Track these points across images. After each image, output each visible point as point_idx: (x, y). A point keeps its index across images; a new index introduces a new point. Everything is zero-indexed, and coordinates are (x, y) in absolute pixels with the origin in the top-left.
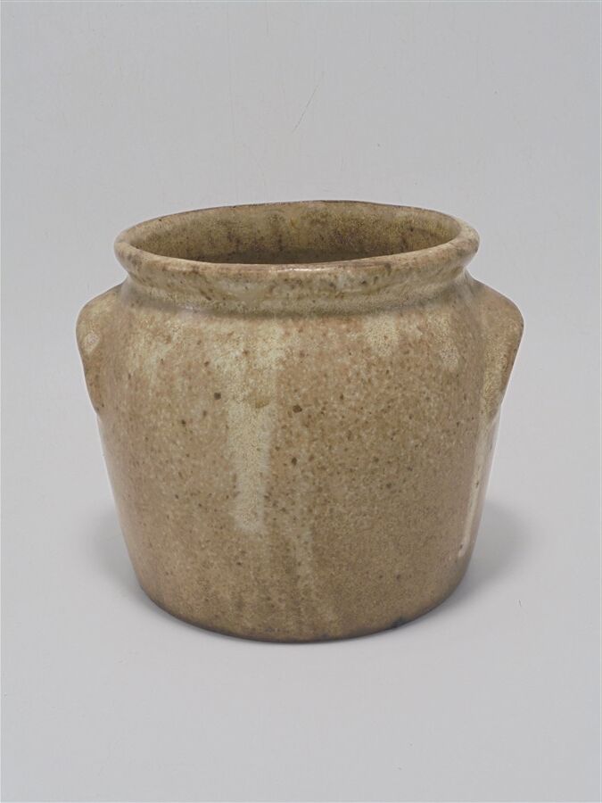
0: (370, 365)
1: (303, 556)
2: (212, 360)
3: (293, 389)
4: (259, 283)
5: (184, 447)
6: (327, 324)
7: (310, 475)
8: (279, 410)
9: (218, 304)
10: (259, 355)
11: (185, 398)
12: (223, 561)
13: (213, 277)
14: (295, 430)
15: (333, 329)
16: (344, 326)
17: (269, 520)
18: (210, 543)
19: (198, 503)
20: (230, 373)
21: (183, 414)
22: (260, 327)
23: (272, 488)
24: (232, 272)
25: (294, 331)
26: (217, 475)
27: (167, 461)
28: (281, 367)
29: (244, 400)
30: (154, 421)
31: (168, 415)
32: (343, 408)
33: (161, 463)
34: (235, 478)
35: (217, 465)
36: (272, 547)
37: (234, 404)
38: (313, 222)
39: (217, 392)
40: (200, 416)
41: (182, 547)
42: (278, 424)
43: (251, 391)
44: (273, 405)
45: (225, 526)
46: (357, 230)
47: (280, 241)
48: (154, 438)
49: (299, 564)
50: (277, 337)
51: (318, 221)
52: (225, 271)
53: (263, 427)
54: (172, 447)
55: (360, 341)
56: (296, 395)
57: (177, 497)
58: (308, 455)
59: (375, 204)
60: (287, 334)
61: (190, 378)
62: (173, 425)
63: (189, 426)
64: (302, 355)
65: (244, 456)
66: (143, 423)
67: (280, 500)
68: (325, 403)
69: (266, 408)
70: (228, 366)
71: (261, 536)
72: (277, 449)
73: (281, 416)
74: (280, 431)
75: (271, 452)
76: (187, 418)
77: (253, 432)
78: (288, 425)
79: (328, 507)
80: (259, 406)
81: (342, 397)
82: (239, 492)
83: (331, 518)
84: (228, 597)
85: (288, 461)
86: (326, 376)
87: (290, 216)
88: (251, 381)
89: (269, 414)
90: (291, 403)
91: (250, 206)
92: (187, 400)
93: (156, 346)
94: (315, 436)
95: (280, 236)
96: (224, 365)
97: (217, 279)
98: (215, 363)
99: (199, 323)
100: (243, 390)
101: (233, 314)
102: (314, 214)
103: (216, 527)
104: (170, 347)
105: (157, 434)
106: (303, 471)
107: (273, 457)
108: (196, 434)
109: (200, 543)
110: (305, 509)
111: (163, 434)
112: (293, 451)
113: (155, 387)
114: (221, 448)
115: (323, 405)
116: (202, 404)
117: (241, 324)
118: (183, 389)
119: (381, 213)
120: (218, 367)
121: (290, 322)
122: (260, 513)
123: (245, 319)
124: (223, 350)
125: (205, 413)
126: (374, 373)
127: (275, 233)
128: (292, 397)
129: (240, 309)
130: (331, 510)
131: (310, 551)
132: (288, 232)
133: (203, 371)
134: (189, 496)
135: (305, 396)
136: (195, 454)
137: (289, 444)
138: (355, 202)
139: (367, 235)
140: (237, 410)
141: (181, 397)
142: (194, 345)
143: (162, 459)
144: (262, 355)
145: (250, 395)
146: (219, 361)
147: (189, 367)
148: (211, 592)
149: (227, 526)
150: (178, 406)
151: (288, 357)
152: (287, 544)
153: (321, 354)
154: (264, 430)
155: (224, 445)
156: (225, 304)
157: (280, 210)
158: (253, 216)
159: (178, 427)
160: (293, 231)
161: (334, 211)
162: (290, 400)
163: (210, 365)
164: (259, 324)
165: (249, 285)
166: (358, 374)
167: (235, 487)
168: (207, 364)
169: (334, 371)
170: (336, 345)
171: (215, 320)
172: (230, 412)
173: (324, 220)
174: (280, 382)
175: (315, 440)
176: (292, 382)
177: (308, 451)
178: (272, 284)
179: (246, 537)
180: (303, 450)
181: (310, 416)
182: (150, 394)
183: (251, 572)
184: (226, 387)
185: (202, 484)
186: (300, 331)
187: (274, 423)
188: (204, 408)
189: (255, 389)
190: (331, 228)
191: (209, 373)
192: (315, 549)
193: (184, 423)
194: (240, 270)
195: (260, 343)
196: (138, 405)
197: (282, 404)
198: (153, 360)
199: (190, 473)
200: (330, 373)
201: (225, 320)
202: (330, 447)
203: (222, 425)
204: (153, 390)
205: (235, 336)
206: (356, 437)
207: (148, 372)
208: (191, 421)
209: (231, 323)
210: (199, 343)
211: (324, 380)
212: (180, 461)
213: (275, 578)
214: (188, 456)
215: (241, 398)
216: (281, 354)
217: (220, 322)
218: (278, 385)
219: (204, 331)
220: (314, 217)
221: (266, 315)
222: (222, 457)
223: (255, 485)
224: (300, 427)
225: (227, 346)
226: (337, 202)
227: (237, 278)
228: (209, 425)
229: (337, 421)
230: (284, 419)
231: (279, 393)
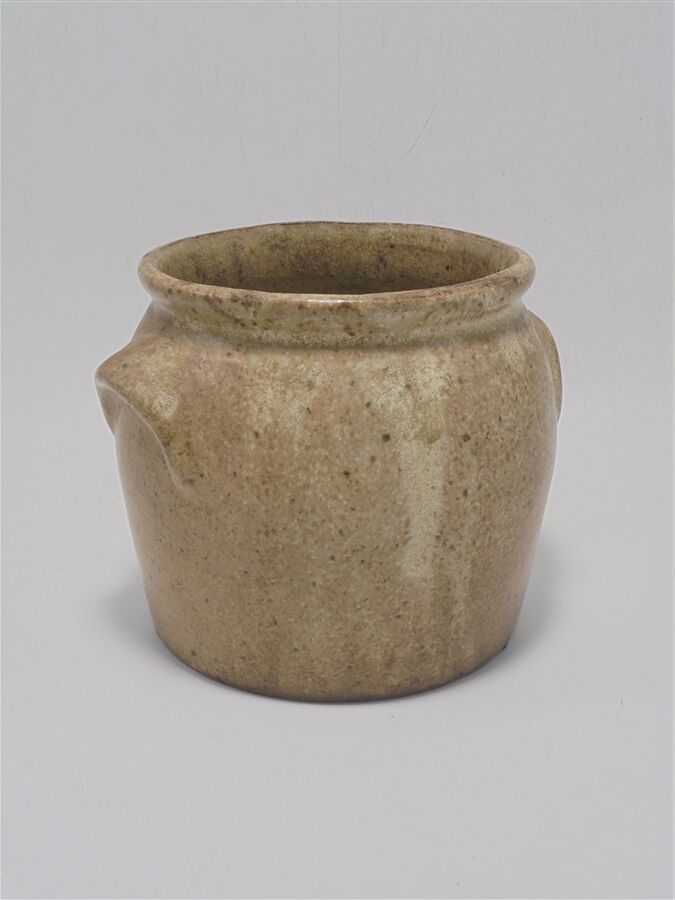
0: (514, 382)
1: (460, 592)
2: (374, 400)
3: (460, 417)
4: (418, 310)
5: (348, 500)
6: (472, 346)
7: (478, 504)
8: (450, 442)
9: (362, 338)
10: (421, 387)
11: (347, 446)
12: (381, 618)
13: (368, 309)
14: (465, 460)
15: (479, 351)
16: (486, 347)
17: (437, 561)
18: (367, 602)
19: (360, 559)
20: (395, 410)
21: (346, 463)
22: (414, 358)
23: (444, 527)
24: (389, 302)
25: (447, 357)
26: (387, 524)
27: (323, 521)
28: (446, 397)
29: (416, 437)
30: (305, 478)
31: (325, 469)
32: (502, 430)
33: (314, 524)
34: (408, 523)
35: (389, 512)
36: (434, 589)
37: (405, 444)
38: (273, 248)
39: (386, 433)
40: (367, 463)
41: (329, 615)
42: (450, 456)
43: (421, 426)
44: (444, 438)
45: (389, 578)
46: (323, 253)
47: (240, 272)
48: (304, 497)
49: (456, 602)
50: (434, 366)
51: (277, 246)
52: (380, 301)
53: (436, 463)
54: (331, 503)
55: (501, 359)
56: (464, 424)
57: (333, 558)
58: (477, 484)
59: (341, 223)
60: (442, 361)
61: (350, 423)
62: (333, 478)
63: (354, 477)
64: (460, 381)
65: (419, 498)
66: (286, 484)
67: (450, 537)
68: (489, 427)
69: (438, 442)
70: (393, 404)
71: (426, 581)
72: (450, 483)
73: (453, 448)
74: (452, 464)
75: (444, 487)
76: (351, 468)
77: (428, 470)
78: (459, 456)
79: (488, 536)
80: (431, 441)
81: (500, 419)
82: (411, 538)
83: (489, 546)
84: (379, 657)
85: (460, 494)
86: (485, 399)
87: (249, 244)
88: (420, 416)
89: (442, 448)
90: (461, 432)
91: (210, 234)
92: (350, 447)
93: (295, 395)
94: (482, 463)
95: (241, 266)
96: (389, 403)
97: (373, 311)
98: (378, 402)
99: (344, 362)
100: (413, 427)
101: (381, 347)
102: (273, 239)
103: (378, 582)
104: (315, 393)
105: (310, 493)
106: (472, 502)
107: (446, 493)
108: (363, 484)
109: (355, 604)
110: (470, 542)
111: (318, 491)
112: (463, 484)
113: (303, 440)
114: (393, 493)
115: (486, 430)
116: (369, 449)
117: (394, 357)
118: (343, 436)
119: (349, 232)
120: (382, 406)
121: (441, 348)
122: (429, 555)
123: (395, 350)
124: (383, 388)
125: (373, 459)
126: (518, 390)
127: (235, 265)
128: (460, 427)
129: (388, 341)
130: (490, 538)
131: (467, 586)
132: (248, 261)
133: (366, 413)
134: (349, 554)
135: (471, 423)
136: (362, 506)
137: (461, 475)
138: (318, 223)
139: (334, 257)
140: (409, 449)
141: (342, 447)
142: (348, 387)
143: (317, 520)
144: (424, 385)
145: (421, 431)
146: (382, 400)
147: (347, 412)
148: (357, 656)
149: (392, 578)
150: (338, 457)
151: (449, 385)
152: (449, 583)
153: (476, 377)
154: (437, 465)
155: (396, 490)
156: (370, 338)
157: (238, 237)
158: (214, 246)
159: (341, 481)
160: (253, 260)
161: (294, 234)
162: (459, 429)
163: (373, 406)
164: (412, 355)
165: (407, 314)
166: (508, 393)
167: (406, 533)
168: (368, 405)
169: (490, 393)
170: (485, 367)
171: (364, 357)
172: (402, 453)
173: (284, 244)
174: (447, 413)
175: (482, 467)
176: (459, 411)
177: (477, 480)
178: (431, 310)
179: (411, 585)
180: (473, 480)
181: (477, 444)
182: (296, 449)
183: (410, 623)
184: (395, 427)
185: (368, 537)
186: (452, 357)
187: (447, 457)
188: (372, 454)
189: (425, 424)
190: (292, 252)
191: (373, 414)
192: (471, 582)
193: (347, 474)
194: (396, 299)
195: (419, 374)
196: (276, 465)
197: (452, 435)
198: (294, 409)
199: (354, 528)
200: (488, 396)
201: (374, 355)
202: (494, 472)
203: (393, 469)
204: (300, 445)
205: (391, 371)
206: (512, 458)
207: (288, 425)
208: (357, 470)
209: (383, 358)
210: (352, 383)
211: (485, 403)
212: (342, 517)
213: (432, 623)
214: (353, 509)
215: (412, 435)
216: (442, 383)
217: (371, 357)
218: (447, 416)
219: (354, 370)
220: (273, 243)
221: (416, 345)
222: (395, 503)
223: (428, 527)
224: (470, 456)
225: (386, 383)
226: (298, 223)
227: (395, 308)
228: (378, 471)
229: (498, 445)
230: (456, 450)
231: (448, 424)
